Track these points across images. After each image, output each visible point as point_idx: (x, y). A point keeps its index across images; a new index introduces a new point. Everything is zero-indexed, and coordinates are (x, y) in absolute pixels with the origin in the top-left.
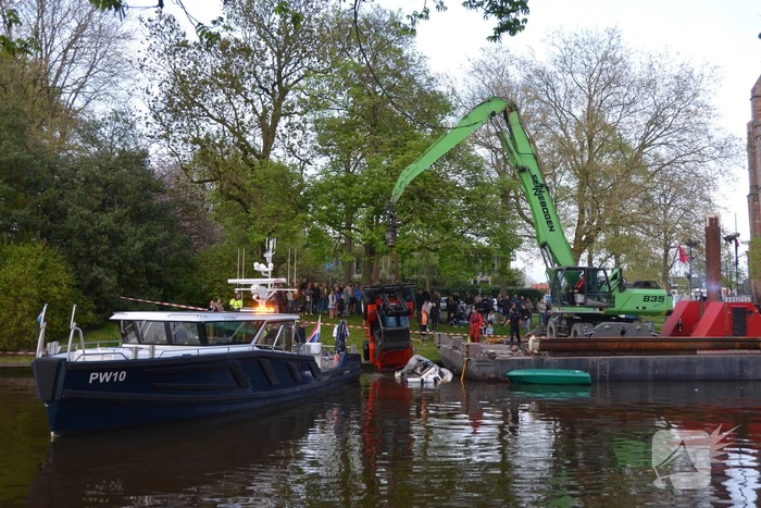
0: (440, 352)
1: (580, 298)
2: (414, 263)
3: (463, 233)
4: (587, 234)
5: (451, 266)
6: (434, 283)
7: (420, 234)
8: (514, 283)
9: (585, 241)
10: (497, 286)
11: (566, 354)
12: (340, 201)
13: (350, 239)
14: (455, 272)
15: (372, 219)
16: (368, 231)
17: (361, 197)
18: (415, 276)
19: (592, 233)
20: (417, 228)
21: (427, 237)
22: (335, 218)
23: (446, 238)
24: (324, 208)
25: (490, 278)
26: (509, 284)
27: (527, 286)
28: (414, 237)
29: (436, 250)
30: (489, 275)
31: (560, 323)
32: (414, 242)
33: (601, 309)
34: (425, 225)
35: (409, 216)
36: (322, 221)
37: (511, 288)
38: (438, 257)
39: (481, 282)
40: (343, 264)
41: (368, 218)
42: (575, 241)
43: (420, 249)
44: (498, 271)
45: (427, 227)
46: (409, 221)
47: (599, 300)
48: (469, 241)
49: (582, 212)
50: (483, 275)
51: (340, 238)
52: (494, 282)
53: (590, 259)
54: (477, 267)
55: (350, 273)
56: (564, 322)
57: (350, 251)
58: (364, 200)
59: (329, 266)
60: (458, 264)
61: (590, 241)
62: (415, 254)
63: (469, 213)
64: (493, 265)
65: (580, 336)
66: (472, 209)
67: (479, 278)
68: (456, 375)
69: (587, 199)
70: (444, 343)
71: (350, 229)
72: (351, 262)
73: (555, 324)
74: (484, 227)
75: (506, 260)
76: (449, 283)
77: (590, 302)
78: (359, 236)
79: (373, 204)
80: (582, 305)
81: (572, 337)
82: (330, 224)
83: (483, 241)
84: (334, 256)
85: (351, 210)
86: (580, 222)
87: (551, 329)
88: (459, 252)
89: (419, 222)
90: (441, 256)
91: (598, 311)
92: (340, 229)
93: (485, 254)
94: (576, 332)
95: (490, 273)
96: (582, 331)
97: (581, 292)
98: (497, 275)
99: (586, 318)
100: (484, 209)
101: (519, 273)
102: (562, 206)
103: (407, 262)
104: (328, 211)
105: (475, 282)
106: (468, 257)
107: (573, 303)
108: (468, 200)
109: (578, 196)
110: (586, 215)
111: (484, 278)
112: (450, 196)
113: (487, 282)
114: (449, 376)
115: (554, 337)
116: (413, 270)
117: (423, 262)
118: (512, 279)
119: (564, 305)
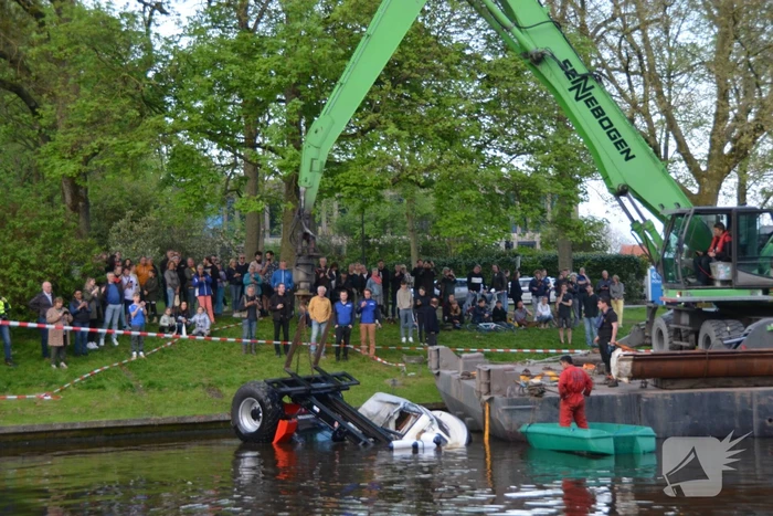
0: (441, 385)
1: (722, 271)
2: (385, 211)
3: (480, 148)
4: (734, 141)
5: (460, 215)
6: (426, 250)
7: (397, 152)
8: (586, 246)
9: (730, 155)
10: (553, 252)
11: (692, 382)
12: (231, 90)
13: (254, 166)
14: (467, 228)
15: (298, 125)
16: (291, 150)
17: (274, 81)
18: (387, 238)
19: (744, 140)
20: (389, 143)
21: (410, 158)
22: (221, 125)
23: (446, 159)
24: (199, 104)
25: (537, 237)
26: (575, 247)
27: (613, 250)
28: (384, 159)
29: (429, 184)
30: (538, 231)
31: (677, 321)
32: (384, 171)
33: (766, 292)
34: (405, 134)
35: (372, 117)
36: (196, 131)
37: (581, 254)
38: (432, 199)
39: (521, 244)
40: (242, 217)
41: (290, 123)
42: (709, 156)
43: (396, 182)
44: (553, 222)
45: (411, 138)
46: (372, 126)
47: (761, 272)
48: (493, 164)
49: (723, 95)
50: (525, 229)
51: (234, 165)
52: (547, 244)
53: (742, 193)
54: (513, 215)
55: (258, 236)
56: (685, 319)
57: (256, 189)
58: (279, 88)
59: (215, 221)
60: (473, 212)
61: (741, 155)
62: (388, 193)
63: (492, 107)
64: (543, 212)
65: (716, 347)
66: (497, 99)
67: (516, 238)
68: (474, 432)
69: (734, 67)
70: (446, 367)
71: (255, 146)
72: (258, 215)
73: (668, 322)
74: (522, 136)
75: (570, 199)
76: (457, 250)
77: (743, 277)
78: (272, 161)
79: (297, 94)
80: (727, 283)
81: (701, 347)
82: (213, 138)
83: (521, 163)
84: (223, 202)
85: (257, 108)
86: (720, 117)
87: (660, 333)
88: (473, 186)
89: (392, 129)
90: (439, 195)
91: (759, 296)
92: (233, 147)
93: (522, 191)
94: (708, 340)
95: (537, 225)
96: (720, 337)
97: (723, 257)
98: (550, 230)
99: (728, 311)
100: (522, 98)
101: (598, 226)
102: (682, 86)
103: (371, 211)
104: (208, 110)
105: (509, 245)
106: (492, 197)
107: (707, 281)
108: (490, 82)
109: (716, 63)
110: (733, 101)
111: (528, 237)
112: (455, 75)
113: (532, 245)
114: (458, 434)
115: (666, 349)
116: (384, 226)
117: (404, 207)
118: (585, 236)
119: (690, 286)
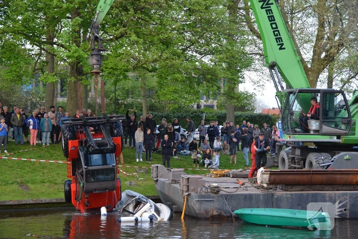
0: (158, 186)
1: (314, 125)
2: (129, 84)
3: (184, 50)
4: (327, 51)
5: (172, 88)
6: (151, 108)
7: (135, 51)
8: (242, 108)
9: (325, 59)
10: (224, 111)
11: (302, 187)
12: (39, 10)
13: (52, 55)
14: (176, 96)
15: (78, 32)
16: (74, 47)
17: (65, 6)
18: (129, 100)
19: (332, 51)
20: (132, 44)
21: (144, 55)
22: (33, 30)
23: (165, 56)
24: (20, 18)
25: (215, 103)
26: (236, 109)
27: (258, 111)
28: (128, 54)
30: (215, 99)
31: (293, 153)
32: (128, 61)
33: (339, 137)
34: (141, 41)
35: (122, 30)
36: (16, 33)
37: (239, 113)
38: (156, 79)
39: (206, 106)
40: (44, 85)
41: (74, 31)
42: (313, 60)
43: (135, 68)
44: (224, 94)
45: (145, 43)
46: (122, 36)
47: (336, 126)
48: (191, 59)
49: (321, 25)
50: (208, 98)
51: (40, 55)
52: (220, 106)
53: (330, 80)
54: (201, 90)
55: (53, 96)
56: (298, 152)
57: (53, 69)
58: (68, 10)
59: (28, 87)
60: (179, 87)
61: (330, 59)
62: (130, 74)
63: (192, 26)
64: (219, 88)
65: (316, 167)
66: (195, 22)
67: (203, 102)
68: (175, 213)
69: (328, 10)
70: (161, 177)
71: (52, 44)
72: (54, 84)
73: (288, 154)
74: (208, 45)
75: (234, 81)
76: (170, 108)
77: (326, 129)
78: (63, 53)
79: (78, 14)
80: (317, 132)
81: (307, 168)
82: (28, 38)
83: (207, 60)
84: (33, 76)
85: (54, 21)
86: (319, 38)
87: (283, 160)
88: (179, 72)
89: (134, 37)
90: (160, 77)
91: (335, 139)
92: (39, 44)
93: (207, 76)
94: (311, 164)
95: (215, 96)
96: (317, 161)
97: (315, 117)
98: (222, 99)
99: (322, 147)
100: (209, 22)
101: (249, 97)
102: (299, 19)
103: (120, 84)
104: (24, 20)
105: (199, 106)
106: (190, 79)
107: (306, 131)
108: (190, 12)
109: (318, 6)
110: (327, 29)
111: (210, 102)
112: (170, 7)
113: (212, 107)
114: (166, 213)
115: (286, 169)
116: (128, 93)
117: (139, 83)
118: (242, 103)
119: (295, 133)
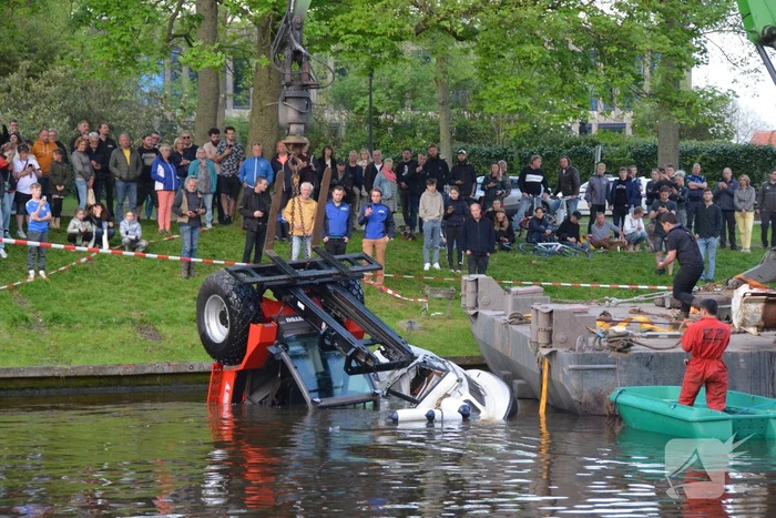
0: (478, 330)
2: (404, 73)
5: (515, 82)
6: (462, 134)
8: (700, 131)
10: (651, 140)
14: (526, 101)
18: (406, 114)
25: (628, 118)
26: (685, 132)
27: (742, 139)
29: (469, 35)
30: (629, 108)
32: (404, 13)
37: (693, 144)
38: (473, 57)
39: (604, 127)
40: (194, 76)
43: (420, 31)
44: (652, 95)
50: (610, 105)
52: (641, 127)
54: (592, 83)
55: (217, 106)
57: (214, 36)
59: (152, 82)
60: (534, 77)
62: (408, 47)
64: (638, 79)
67: (595, 118)
70: (487, 305)
72: (216, 73)
75: (679, 61)
76: (509, 132)
84: (165, 52)
88: (536, 40)
90: (486, 52)
93: (608, 47)
95: (628, 99)
98: (648, 107)
101: (719, 101)
103: (384, 73)
105: (584, 128)
106: (562, 56)
111: (614, 117)
113: (620, 128)
114: (497, 399)
116: (402, 96)
118: (700, 117)
